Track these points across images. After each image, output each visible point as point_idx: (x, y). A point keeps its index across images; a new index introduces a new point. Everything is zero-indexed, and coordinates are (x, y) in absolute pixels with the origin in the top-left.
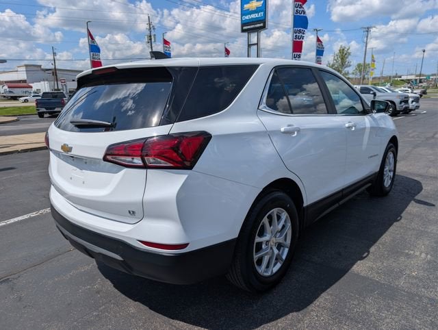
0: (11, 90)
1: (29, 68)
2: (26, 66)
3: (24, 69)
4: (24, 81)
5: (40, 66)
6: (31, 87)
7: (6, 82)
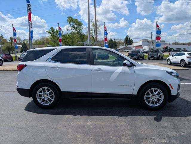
0: (136, 49)
1: (144, 41)
2: (143, 40)
3: (142, 41)
4: (141, 46)
5: (148, 40)
6: (143, 48)
7: (135, 46)
